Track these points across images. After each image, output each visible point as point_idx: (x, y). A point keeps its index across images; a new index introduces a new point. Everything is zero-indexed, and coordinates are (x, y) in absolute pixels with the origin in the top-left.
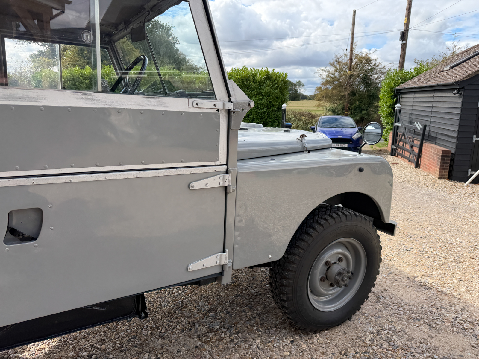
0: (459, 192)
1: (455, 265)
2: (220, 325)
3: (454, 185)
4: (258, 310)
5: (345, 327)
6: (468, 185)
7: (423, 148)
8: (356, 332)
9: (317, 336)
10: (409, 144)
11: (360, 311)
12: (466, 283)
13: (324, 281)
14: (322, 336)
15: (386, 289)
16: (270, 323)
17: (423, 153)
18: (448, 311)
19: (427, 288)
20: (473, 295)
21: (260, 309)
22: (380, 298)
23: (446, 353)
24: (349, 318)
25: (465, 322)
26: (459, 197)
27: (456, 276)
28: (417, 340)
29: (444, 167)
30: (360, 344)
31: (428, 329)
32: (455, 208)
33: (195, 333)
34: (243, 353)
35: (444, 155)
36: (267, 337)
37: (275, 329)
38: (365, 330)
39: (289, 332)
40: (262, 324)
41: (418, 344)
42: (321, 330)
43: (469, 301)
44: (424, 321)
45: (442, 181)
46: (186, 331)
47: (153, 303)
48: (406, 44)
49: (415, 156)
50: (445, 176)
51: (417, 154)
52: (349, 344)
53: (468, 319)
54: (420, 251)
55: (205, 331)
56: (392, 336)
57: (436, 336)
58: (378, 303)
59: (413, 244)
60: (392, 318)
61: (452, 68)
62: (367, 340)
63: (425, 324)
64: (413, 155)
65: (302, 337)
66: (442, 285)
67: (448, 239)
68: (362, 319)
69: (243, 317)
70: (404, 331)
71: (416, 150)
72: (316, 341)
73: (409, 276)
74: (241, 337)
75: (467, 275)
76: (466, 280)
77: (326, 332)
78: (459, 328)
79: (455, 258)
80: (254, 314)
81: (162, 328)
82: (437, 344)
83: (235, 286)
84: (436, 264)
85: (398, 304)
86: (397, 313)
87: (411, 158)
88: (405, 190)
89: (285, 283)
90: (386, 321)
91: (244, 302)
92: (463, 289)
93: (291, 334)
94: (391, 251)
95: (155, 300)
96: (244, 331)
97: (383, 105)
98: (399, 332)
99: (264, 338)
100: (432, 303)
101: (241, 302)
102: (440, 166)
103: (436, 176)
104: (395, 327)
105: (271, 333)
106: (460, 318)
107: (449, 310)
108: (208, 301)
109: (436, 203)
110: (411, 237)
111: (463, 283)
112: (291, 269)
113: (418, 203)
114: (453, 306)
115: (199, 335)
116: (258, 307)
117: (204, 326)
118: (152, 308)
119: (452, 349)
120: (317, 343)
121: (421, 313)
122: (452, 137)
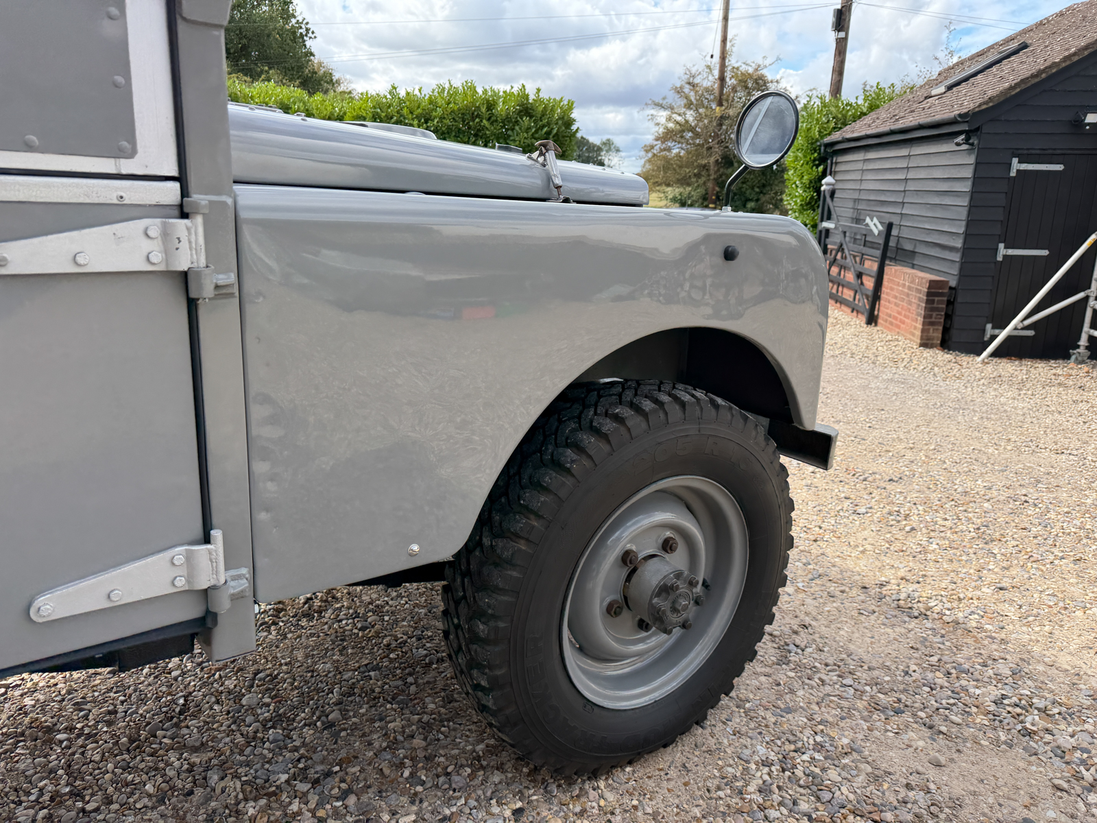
0: (966, 375)
1: (982, 549)
2: (292, 771)
3: (954, 360)
4: (425, 713)
5: (687, 748)
6: (986, 360)
7: (885, 277)
8: (720, 763)
9: (598, 787)
10: (852, 269)
11: (733, 694)
12: (1015, 595)
13: (617, 614)
14: (614, 784)
15: (807, 624)
16: (456, 751)
17: (884, 289)
18: (977, 680)
19: (916, 614)
20: (1037, 629)
21: (432, 706)
22: (790, 652)
23: (984, 815)
24: (700, 722)
25: (1027, 711)
26: (969, 385)
27: (989, 577)
28: (897, 776)
29: (933, 320)
30: (729, 806)
31: (928, 740)
32: (964, 409)
33: (202, 804)
35: (934, 290)
36: (439, 802)
37: (469, 770)
38: (745, 757)
39: (513, 779)
40: (428, 759)
41: (903, 792)
42: (613, 767)
43: (1029, 647)
44: (914, 715)
45: (928, 353)
46: (174, 800)
47: (88, 706)
48: (845, 39)
49: (867, 297)
50: (935, 342)
51: (870, 293)
52: (697, 806)
53: (1034, 701)
54: (890, 514)
55: (236, 797)
56: (824, 770)
57: (952, 760)
58: (784, 666)
59: (872, 498)
60: (823, 709)
61: (950, 88)
62: (751, 789)
63: (916, 723)
64: (862, 294)
65: (550, 792)
66: (955, 604)
67: (957, 482)
68: (738, 720)
69: (375, 736)
70: (859, 752)
71: (869, 283)
72: (594, 804)
73: (867, 582)
74: (352, 809)
75: (1013, 572)
76: (1013, 587)
77: (628, 769)
78: (1013, 731)
79: (978, 529)
80: (410, 726)
81: (92, 795)
82: (958, 789)
83: (369, 639)
84: (934, 546)
85: (839, 667)
86: (837, 693)
87: (857, 302)
88: (845, 371)
89: (483, 631)
90: (805, 720)
91: (387, 686)
92: (1010, 611)
93: (516, 787)
94: (815, 517)
95: (100, 698)
96: (369, 787)
97: (795, 183)
98: (846, 754)
99: (430, 805)
100: (931, 659)
101: (377, 690)
102: (925, 317)
103: (914, 341)
104: (832, 739)
105: (454, 786)
106: (1010, 698)
107: (980, 677)
108: (273, 689)
109: (919, 399)
110: (865, 480)
111: (1007, 595)
112: (501, 585)
113: (877, 401)
114: (990, 662)
115: (214, 811)
116: (427, 700)
117: (239, 778)
118: (79, 726)
119: (1001, 801)
120: (595, 811)
121: (905, 690)
122: (951, 249)
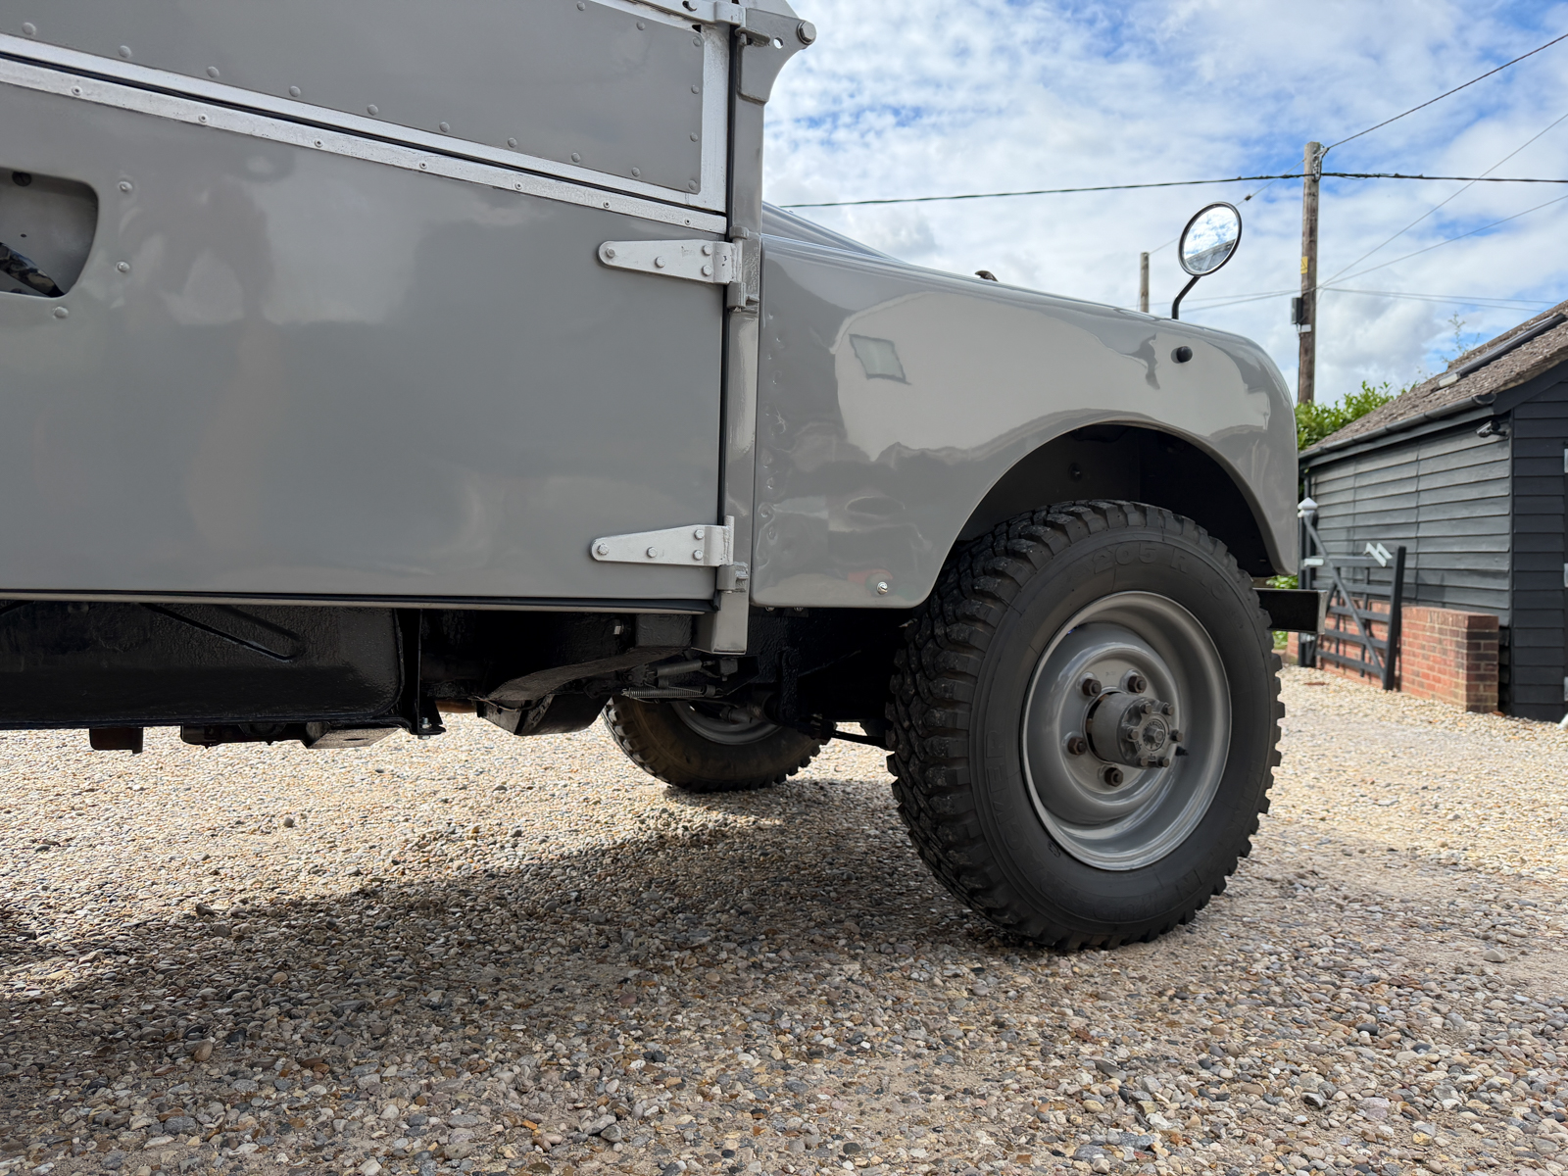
3: (1522, 727)
4: (850, 908)
7: (1404, 621)
8: (1216, 952)
9: (1070, 960)
10: (1355, 616)
13: (1081, 751)
14: (1089, 960)
15: (1316, 871)
16: (896, 932)
17: (1404, 638)
18: (1547, 911)
19: (1463, 869)
21: (858, 906)
22: (1296, 889)
23: (1557, 991)
28: (1444, 966)
29: (1482, 672)
30: (1231, 976)
31: (1483, 947)
33: (622, 952)
34: (795, 990)
35: (1477, 632)
36: (884, 960)
37: (914, 942)
38: (1246, 950)
39: (967, 950)
40: (866, 935)
41: (1451, 975)
42: (1086, 948)
44: (1464, 931)
45: (1481, 720)
46: (589, 950)
48: (1312, 333)
49: (1380, 651)
50: (1489, 704)
51: (1384, 646)
52: (1192, 976)
56: (1348, 959)
58: (1289, 899)
59: (1399, 796)
61: (1464, 375)
62: (1255, 967)
63: (1466, 935)
64: (1375, 648)
65: (1013, 961)
66: (1516, 864)
68: (1235, 929)
69: (799, 920)
70: (1393, 951)
71: (1382, 633)
72: (1067, 970)
73: (1394, 847)
74: (788, 958)
77: (1103, 952)
80: (837, 915)
81: (501, 943)
82: (1521, 974)
84: (1488, 828)
85: (1362, 900)
86: (1361, 916)
87: (1367, 660)
89: (941, 720)
90: (1321, 930)
91: (803, 891)
93: (972, 955)
96: (801, 948)
98: (1375, 951)
99: (875, 961)
100: (1485, 897)
101: (792, 893)
102: (1468, 669)
103: (1458, 704)
104: (1358, 942)
105: (899, 951)
108: (675, 889)
112: (959, 669)
117: (657, 938)
118: (469, 904)
120: (1069, 974)
121: (1450, 915)
122: (1496, 575)
